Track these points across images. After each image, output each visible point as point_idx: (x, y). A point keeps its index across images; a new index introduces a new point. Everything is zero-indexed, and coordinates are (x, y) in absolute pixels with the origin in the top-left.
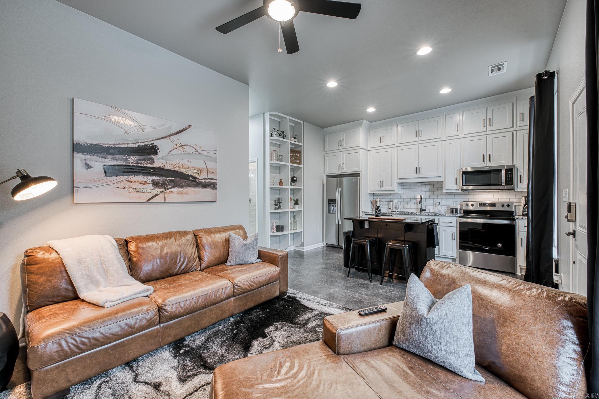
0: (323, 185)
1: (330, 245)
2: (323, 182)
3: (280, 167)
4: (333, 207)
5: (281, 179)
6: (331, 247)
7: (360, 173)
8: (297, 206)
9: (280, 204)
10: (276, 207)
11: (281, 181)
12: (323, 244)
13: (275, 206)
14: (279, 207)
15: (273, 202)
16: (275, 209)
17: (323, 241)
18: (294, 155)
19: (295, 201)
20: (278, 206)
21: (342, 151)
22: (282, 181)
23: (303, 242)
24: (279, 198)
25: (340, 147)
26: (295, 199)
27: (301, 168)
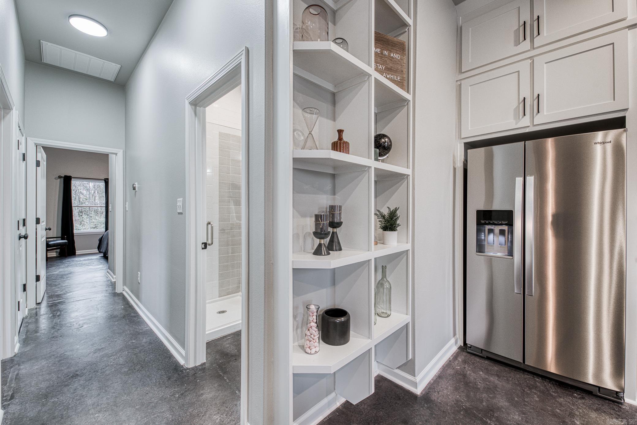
0: (455, 169)
1: (484, 354)
2: (454, 162)
3: (334, 94)
4: (491, 236)
5: (340, 132)
6: (488, 358)
7: (623, 119)
8: (391, 236)
9: (337, 230)
10: (320, 245)
11: (340, 138)
12: (456, 342)
13: (317, 241)
14: (332, 241)
15: (310, 224)
16: (318, 252)
17: (455, 334)
18: (386, 53)
19: (383, 217)
20: (327, 241)
21: (530, 58)
22: (345, 138)
23: (410, 357)
24: (332, 208)
25: (526, 45)
26: (386, 212)
27: (404, 101)
